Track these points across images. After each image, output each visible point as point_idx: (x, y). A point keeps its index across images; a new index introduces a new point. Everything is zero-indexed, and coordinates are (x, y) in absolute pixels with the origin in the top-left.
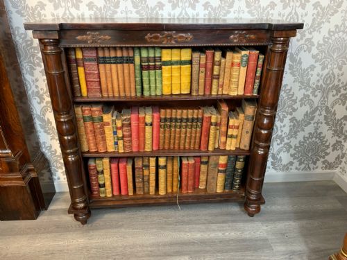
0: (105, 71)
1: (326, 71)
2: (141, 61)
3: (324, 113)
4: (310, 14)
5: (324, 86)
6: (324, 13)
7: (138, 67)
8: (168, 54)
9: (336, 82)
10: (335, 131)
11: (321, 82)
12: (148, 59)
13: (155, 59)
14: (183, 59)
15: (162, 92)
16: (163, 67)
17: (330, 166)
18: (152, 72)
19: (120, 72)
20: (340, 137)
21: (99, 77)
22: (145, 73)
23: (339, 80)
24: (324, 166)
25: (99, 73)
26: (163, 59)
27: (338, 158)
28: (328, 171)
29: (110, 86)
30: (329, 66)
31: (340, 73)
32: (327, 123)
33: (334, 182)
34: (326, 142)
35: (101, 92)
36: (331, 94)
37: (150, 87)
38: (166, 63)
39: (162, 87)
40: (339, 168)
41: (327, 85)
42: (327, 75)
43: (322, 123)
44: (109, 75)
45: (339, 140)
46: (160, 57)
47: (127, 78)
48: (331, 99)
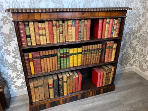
0: (44, 61)
1: (130, 26)
2: (60, 55)
3: (129, 44)
4: (124, 2)
5: (129, 32)
6: (129, 2)
7: (59, 57)
8: (72, 51)
9: (133, 31)
10: (133, 51)
11: (128, 31)
12: (63, 54)
13: (66, 53)
14: (78, 52)
15: (69, 66)
16: (70, 56)
17: (131, 65)
18: (65, 59)
19: (51, 61)
20: (135, 53)
21: (41, 65)
22: (62, 59)
23: (135, 30)
24: (129, 65)
25: (41, 63)
26: (70, 53)
27: (134, 61)
28: (131, 67)
29: (46, 68)
30: (131, 24)
31: (135, 27)
32: (130, 48)
33: (133, 71)
34: (130, 55)
35: (42, 71)
36: (132, 36)
37: (64, 65)
38: (71, 55)
39: (69, 64)
40: (135, 65)
41: (130, 32)
42: (130, 28)
43: (129, 48)
44: (45, 63)
45: (134, 54)
46: (69, 52)
47: (54, 63)
48: (132, 38)
